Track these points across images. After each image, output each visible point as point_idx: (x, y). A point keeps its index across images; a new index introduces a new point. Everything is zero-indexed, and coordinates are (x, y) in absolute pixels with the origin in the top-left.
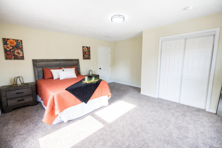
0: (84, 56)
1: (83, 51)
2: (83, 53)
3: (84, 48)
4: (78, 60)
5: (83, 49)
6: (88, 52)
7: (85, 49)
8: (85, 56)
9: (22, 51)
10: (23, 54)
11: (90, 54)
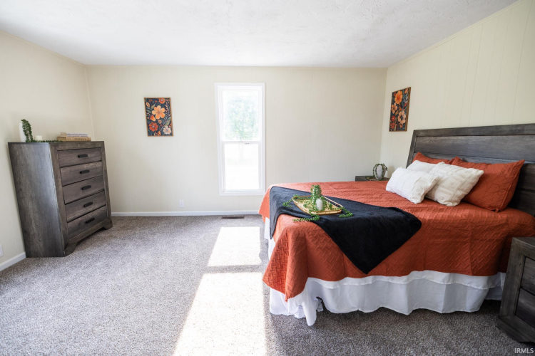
9: (407, 113)
10: (407, 119)
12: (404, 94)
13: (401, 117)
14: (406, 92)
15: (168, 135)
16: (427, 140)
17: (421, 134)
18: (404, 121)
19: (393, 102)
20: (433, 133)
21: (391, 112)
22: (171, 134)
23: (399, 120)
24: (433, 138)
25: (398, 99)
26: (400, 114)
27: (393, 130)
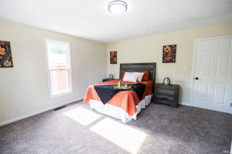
0: (164, 58)
1: (164, 52)
2: (163, 54)
3: (165, 48)
4: (154, 64)
5: (164, 50)
6: (172, 52)
7: (167, 49)
8: (166, 58)
9: (116, 58)
10: (117, 60)
11: (175, 56)
12: (115, 53)
13: (115, 60)
14: (116, 53)
15: (8, 67)
16: (125, 67)
17: (123, 65)
18: (116, 61)
19: (111, 55)
20: (127, 65)
21: (111, 58)
22: (12, 66)
23: (114, 61)
24: (127, 66)
25: (113, 54)
26: (114, 59)
27: (112, 64)
